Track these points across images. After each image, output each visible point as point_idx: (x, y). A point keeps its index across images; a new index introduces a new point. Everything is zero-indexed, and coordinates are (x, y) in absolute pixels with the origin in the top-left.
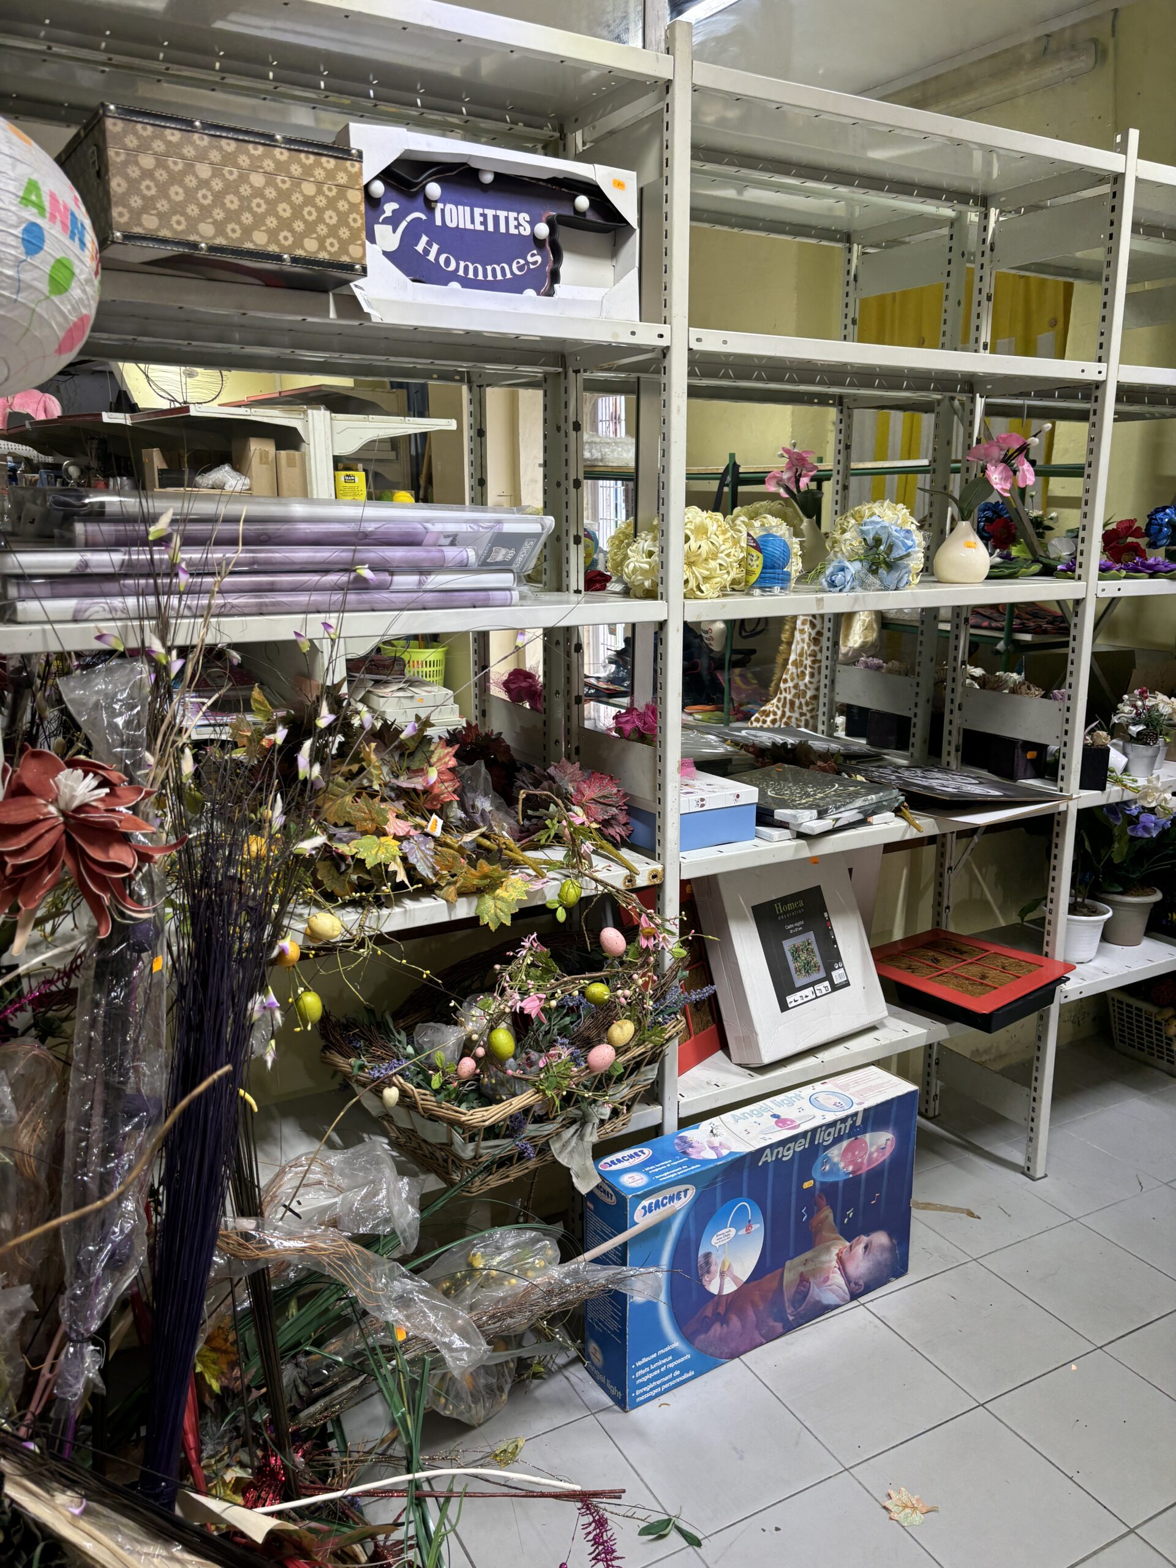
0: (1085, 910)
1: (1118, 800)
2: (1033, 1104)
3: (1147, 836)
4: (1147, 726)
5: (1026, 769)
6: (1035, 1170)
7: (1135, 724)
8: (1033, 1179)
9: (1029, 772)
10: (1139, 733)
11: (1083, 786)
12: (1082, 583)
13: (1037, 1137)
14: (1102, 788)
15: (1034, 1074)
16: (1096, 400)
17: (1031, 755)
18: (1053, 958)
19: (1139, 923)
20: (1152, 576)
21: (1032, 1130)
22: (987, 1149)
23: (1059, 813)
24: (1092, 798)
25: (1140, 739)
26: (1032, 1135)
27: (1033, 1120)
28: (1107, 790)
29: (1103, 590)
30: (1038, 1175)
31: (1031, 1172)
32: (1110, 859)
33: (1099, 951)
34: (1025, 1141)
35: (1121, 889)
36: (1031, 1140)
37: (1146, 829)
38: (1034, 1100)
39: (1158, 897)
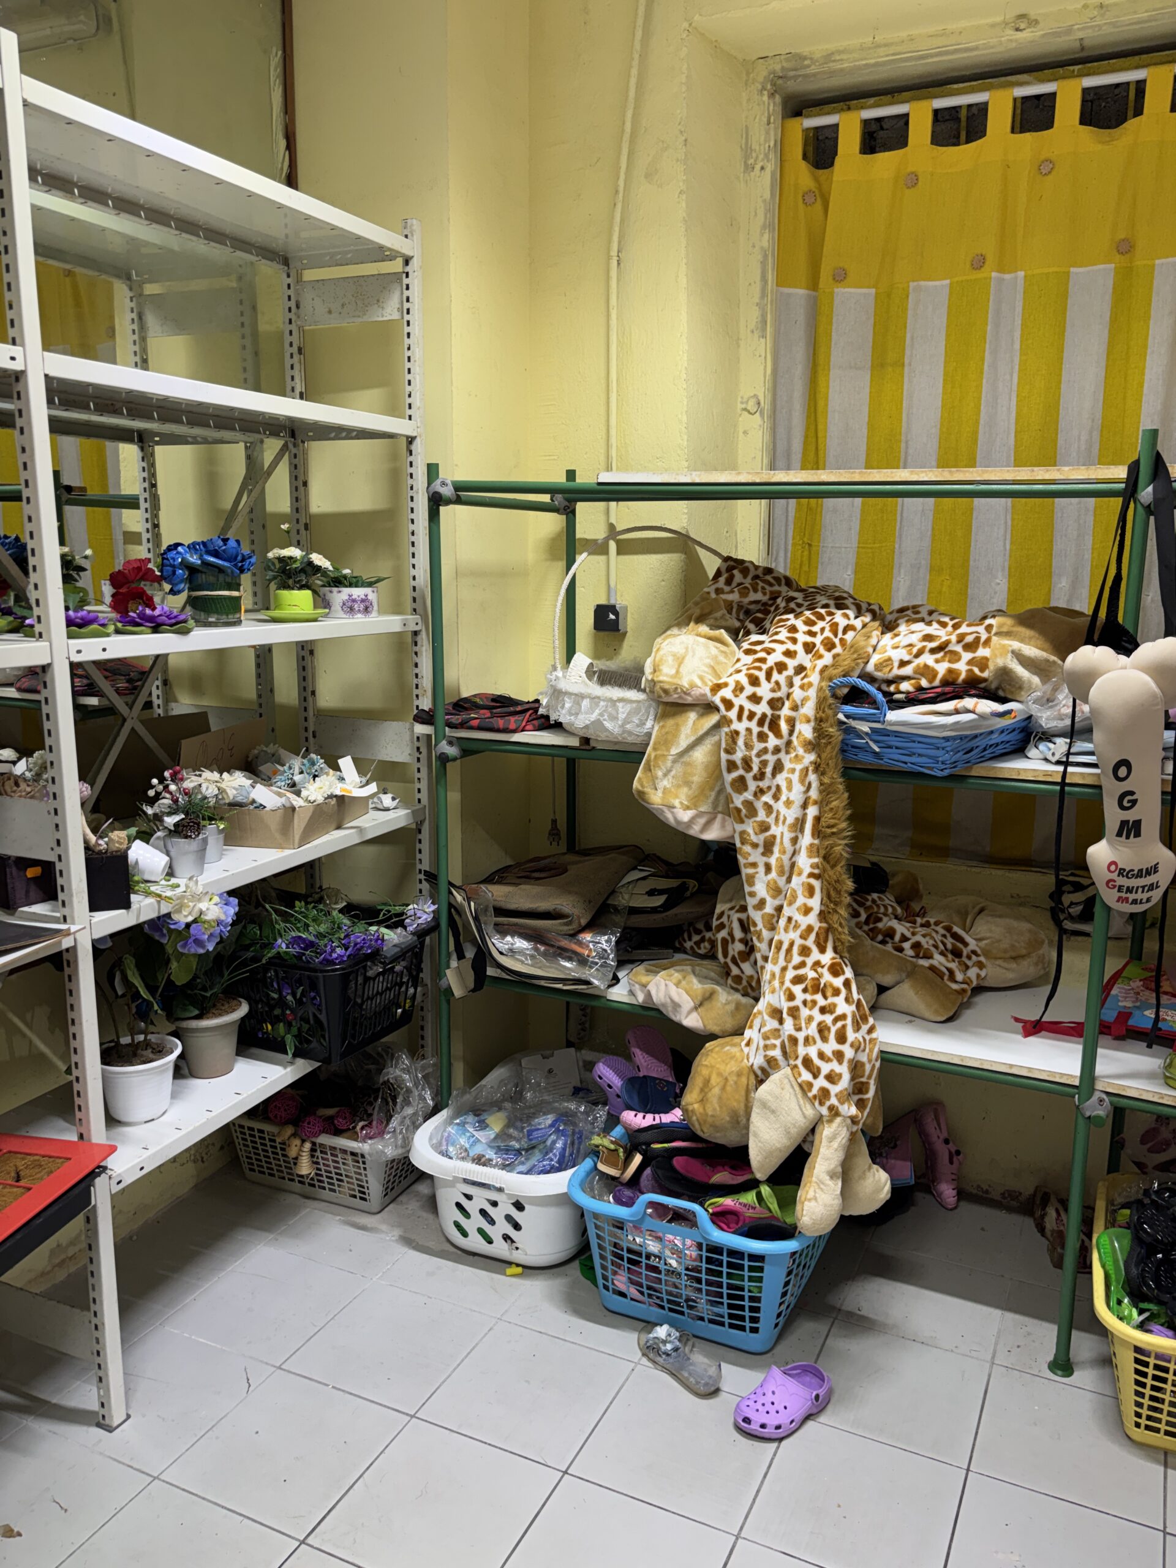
0: (148, 1053)
1: (153, 915)
2: (96, 1334)
3: (201, 951)
4: (187, 814)
5: (27, 892)
6: (111, 1417)
7: (170, 814)
8: (110, 1429)
9: (32, 894)
10: (176, 825)
11: (94, 907)
12: (43, 644)
13: (107, 1375)
14: (127, 905)
15: (92, 1295)
16: (19, 398)
17: (31, 873)
18: (89, 1140)
19: (229, 1044)
20: (156, 630)
21: (99, 1366)
22: (54, 1401)
23: (67, 950)
24: (112, 921)
25: (179, 831)
26: (101, 1373)
27: (98, 1353)
28: (134, 906)
29: (79, 652)
30: (115, 1424)
31: (107, 1421)
32: (170, 983)
33: (174, 1095)
34: (95, 1380)
35: (196, 1012)
36: (100, 1379)
37: (199, 942)
38: (96, 1327)
39: (244, 1009)
